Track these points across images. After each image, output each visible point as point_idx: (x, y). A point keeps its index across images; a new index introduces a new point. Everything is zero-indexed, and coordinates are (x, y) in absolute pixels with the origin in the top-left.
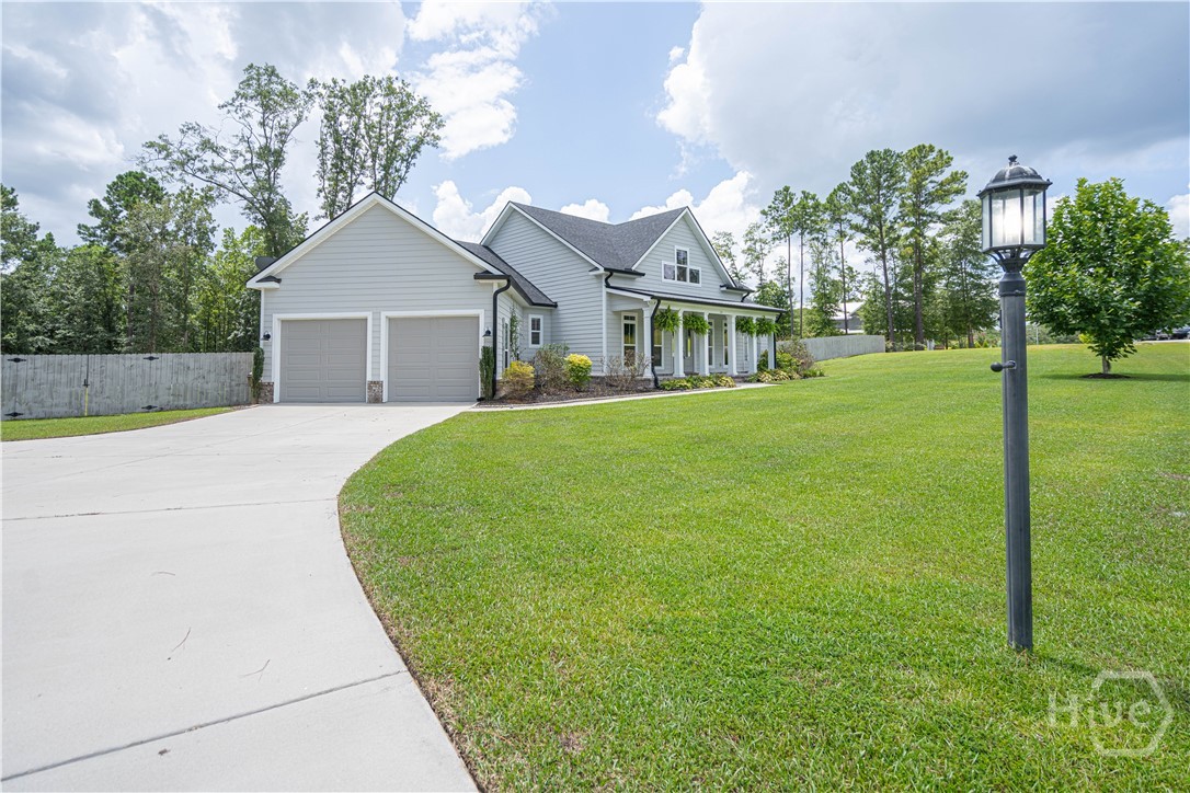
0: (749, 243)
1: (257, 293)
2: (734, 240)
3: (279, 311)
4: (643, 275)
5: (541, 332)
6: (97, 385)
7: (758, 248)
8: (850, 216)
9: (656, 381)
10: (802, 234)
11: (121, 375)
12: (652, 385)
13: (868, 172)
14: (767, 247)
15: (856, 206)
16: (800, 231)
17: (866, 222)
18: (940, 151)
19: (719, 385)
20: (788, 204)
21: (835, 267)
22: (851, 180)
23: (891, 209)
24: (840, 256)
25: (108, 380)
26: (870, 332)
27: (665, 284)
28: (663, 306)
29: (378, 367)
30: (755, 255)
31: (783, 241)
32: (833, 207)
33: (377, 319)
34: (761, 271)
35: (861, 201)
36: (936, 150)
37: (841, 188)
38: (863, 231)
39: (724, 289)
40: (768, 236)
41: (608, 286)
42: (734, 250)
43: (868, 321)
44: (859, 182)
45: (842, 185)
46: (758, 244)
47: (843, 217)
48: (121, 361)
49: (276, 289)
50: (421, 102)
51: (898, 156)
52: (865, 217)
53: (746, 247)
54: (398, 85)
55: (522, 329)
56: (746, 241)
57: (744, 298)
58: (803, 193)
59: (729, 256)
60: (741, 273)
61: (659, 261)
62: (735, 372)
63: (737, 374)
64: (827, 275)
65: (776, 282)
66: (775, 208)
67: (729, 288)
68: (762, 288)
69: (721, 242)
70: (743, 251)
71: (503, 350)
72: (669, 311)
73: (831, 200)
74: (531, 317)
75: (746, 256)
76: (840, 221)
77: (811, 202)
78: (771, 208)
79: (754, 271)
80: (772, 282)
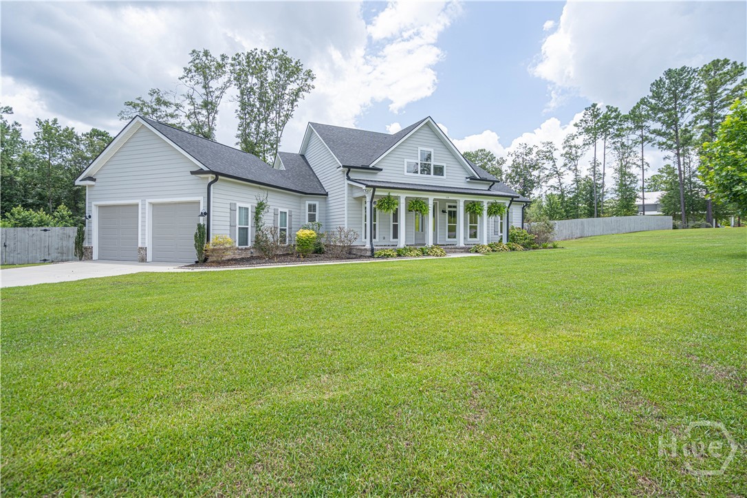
0: (567, 149)
1: (84, 188)
2: (555, 148)
3: (95, 199)
4: (381, 170)
5: (317, 214)
6: (12, 246)
7: (574, 152)
8: (650, 123)
9: (372, 250)
10: (605, 138)
11: (27, 240)
12: (369, 253)
13: (666, 86)
14: (579, 151)
15: (655, 114)
16: (603, 137)
17: (664, 127)
18: (735, 63)
19: (429, 255)
20: (595, 116)
21: (634, 164)
22: (651, 94)
23: (686, 115)
25: (19, 243)
27: (407, 177)
28: (384, 193)
29: (145, 238)
30: (571, 158)
31: (591, 146)
32: (636, 118)
33: (144, 205)
34: (576, 169)
35: (659, 110)
36: (731, 62)
37: (643, 102)
38: (662, 135)
39: (469, 180)
40: (579, 141)
41: (349, 179)
42: (556, 155)
44: (657, 95)
46: (574, 149)
47: (644, 124)
48: (26, 232)
49: (94, 185)
50: (296, 63)
51: (694, 71)
52: (663, 123)
53: (564, 152)
54: (280, 53)
55: (299, 211)
56: (564, 148)
57: (490, 187)
58: (608, 107)
59: (552, 159)
60: (560, 171)
61: (402, 160)
62: (462, 244)
63: (464, 246)
64: (628, 170)
65: (590, 177)
66: (585, 121)
67: (473, 179)
68: (577, 181)
69: (545, 149)
70: (562, 155)
71: (232, 226)
72: (389, 197)
73: (633, 111)
74: (307, 203)
75: (564, 158)
76: (641, 127)
77: (613, 115)
78: (582, 120)
79: (570, 169)
80: (587, 177)
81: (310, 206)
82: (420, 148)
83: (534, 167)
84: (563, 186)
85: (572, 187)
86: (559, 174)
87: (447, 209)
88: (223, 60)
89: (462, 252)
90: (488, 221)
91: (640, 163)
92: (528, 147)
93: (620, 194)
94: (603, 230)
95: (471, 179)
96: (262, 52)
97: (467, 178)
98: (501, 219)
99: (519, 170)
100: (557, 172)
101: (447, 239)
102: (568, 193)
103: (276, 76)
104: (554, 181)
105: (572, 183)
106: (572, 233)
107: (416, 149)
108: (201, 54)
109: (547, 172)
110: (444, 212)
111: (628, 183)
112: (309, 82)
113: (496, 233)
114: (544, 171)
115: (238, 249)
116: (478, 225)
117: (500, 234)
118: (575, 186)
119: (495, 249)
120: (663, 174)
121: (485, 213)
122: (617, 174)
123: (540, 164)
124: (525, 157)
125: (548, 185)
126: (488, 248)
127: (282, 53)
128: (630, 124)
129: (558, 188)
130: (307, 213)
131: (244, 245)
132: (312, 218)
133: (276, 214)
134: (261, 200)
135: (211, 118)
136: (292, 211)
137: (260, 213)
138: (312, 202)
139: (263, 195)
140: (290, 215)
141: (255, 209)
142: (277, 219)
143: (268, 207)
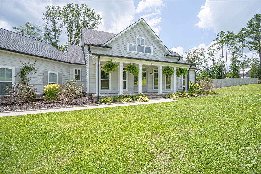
0: (210, 51)
2: (205, 51)
4: (111, 48)
5: (81, 75)
7: (212, 52)
8: (246, 38)
9: (98, 98)
10: (227, 45)
12: (96, 100)
13: (254, 22)
14: (215, 51)
15: (249, 35)
16: (226, 45)
17: (253, 40)
19: (137, 101)
20: (223, 36)
21: (240, 56)
22: (248, 26)
24: (242, 52)
26: (253, 77)
27: (129, 53)
28: (108, 60)
30: (211, 54)
31: (220, 49)
32: (240, 36)
34: (213, 59)
35: (251, 33)
37: (244, 30)
38: (252, 43)
39: (166, 56)
40: (215, 47)
42: (205, 54)
43: (252, 73)
44: (251, 26)
45: (243, 28)
46: (213, 51)
47: (244, 39)
50: (92, 11)
52: (253, 38)
53: (208, 52)
54: (84, 6)
55: (68, 73)
56: (208, 50)
57: (178, 61)
58: (228, 32)
59: (203, 55)
60: (207, 60)
61: (126, 43)
62: (161, 93)
63: (162, 93)
64: (237, 59)
65: (219, 62)
66: (218, 39)
68: (214, 64)
69: (200, 51)
70: (207, 54)
72: (111, 62)
73: (239, 34)
74: (74, 69)
75: (209, 55)
76: (242, 41)
77: (231, 35)
78: (216, 38)
79: (211, 59)
80: (218, 62)
81: (76, 71)
82: (137, 37)
83: (196, 58)
84: (208, 66)
85: (212, 66)
86: (206, 61)
87: (153, 72)
88: (58, 9)
89: (160, 98)
90: (177, 79)
91: (242, 56)
92: (194, 50)
93: (233, 69)
94: (230, 84)
95: (167, 55)
96: (75, 5)
97: (165, 55)
98: (184, 78)
99: (190, 60)
100: (205, 60)
101: (153, 89)
102: (210, 69)
103: (83, 17)
104: (204, 64)
105: (212, 65)
106: (217, 85)
107: (135, 37)
108: (51, 8)
109: (201, 61)
110: (151, 74)
111: (236, 64)
112: (99, 20)
113: (181, 85)
114: (200, 60)
116: (171, 81)
117: (183, 86)
118: (213, 66)
119: (181, 96)
120: (246, 62)
121: (175, 74)
122: (231, 61)
123: (199, 58)
124: (192, 54)
125: (201, 66)
126: (176, 95)
127: (85, 6)
128: (237, 40)
129: (206, 67)
130: (74, 75)
131: (6, 94)
132: (78, 78)
133: (45, 74)
134: (28, 64)
135: (57, 36)
136: (61, 73)
137: (27, 73)
138: (78, 69)
139: (29, 62)
140: (60, 76)
141: (20, 70)
142: (47, 77)
143: (37, 69)
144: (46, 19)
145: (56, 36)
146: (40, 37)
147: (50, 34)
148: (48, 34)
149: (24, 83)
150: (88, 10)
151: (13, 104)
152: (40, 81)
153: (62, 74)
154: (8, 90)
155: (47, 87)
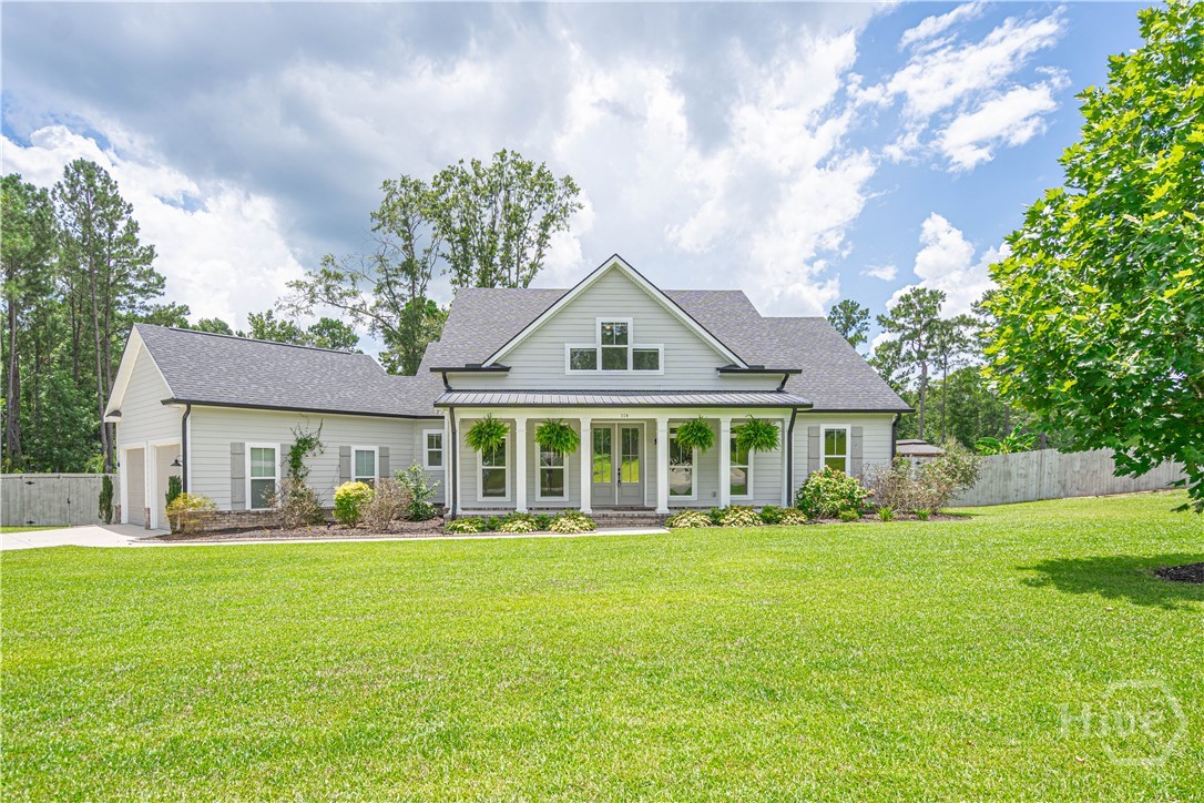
4: (509, 369)
5: (444, 450)
27: (571, 378)
28: (479, 415)
29: (149, 495)
33: (148, 448)
39: (719, 373)
41: (449, 390)
54: (509, 157)
55: (409, 447)
57: (783, 383)
61: (561, 345)
67: (729, 370)
71: (237, 478)
72: (489, 420)
74: (426, 432)
81: (431, 438)
82: (600, 319)
89: (650, 525)
95: (726, 370)
97: (717, 370)
107: (591, 321)
108: (398, 185)
112: (572, 195)
115: (248, 512)
119: (722, 521)
121: (725, 442)
127: (513, 156)
130: (426, 450)
131: (265, 507)
132: (435, 458)
133: (344, 455)
134: (306, 434)
135: (419, 288)
136: (387, 449)
137: (303, 456)
138: (435, 432)
139: (309, 427)
140: (384, 455)
141: (290, 450)
142: (349, 462)
143: (324, 444)
144: (383, 228)
145: (414, 287)
146: (364, 304)
147: (396, 283)
148: (389, 284)
149: (298, 479)
150: (525, 169)
151: (278, 527)
152: (334, 474)
153: (391, 452)
154: (268, 497)
155: (340, 491)
